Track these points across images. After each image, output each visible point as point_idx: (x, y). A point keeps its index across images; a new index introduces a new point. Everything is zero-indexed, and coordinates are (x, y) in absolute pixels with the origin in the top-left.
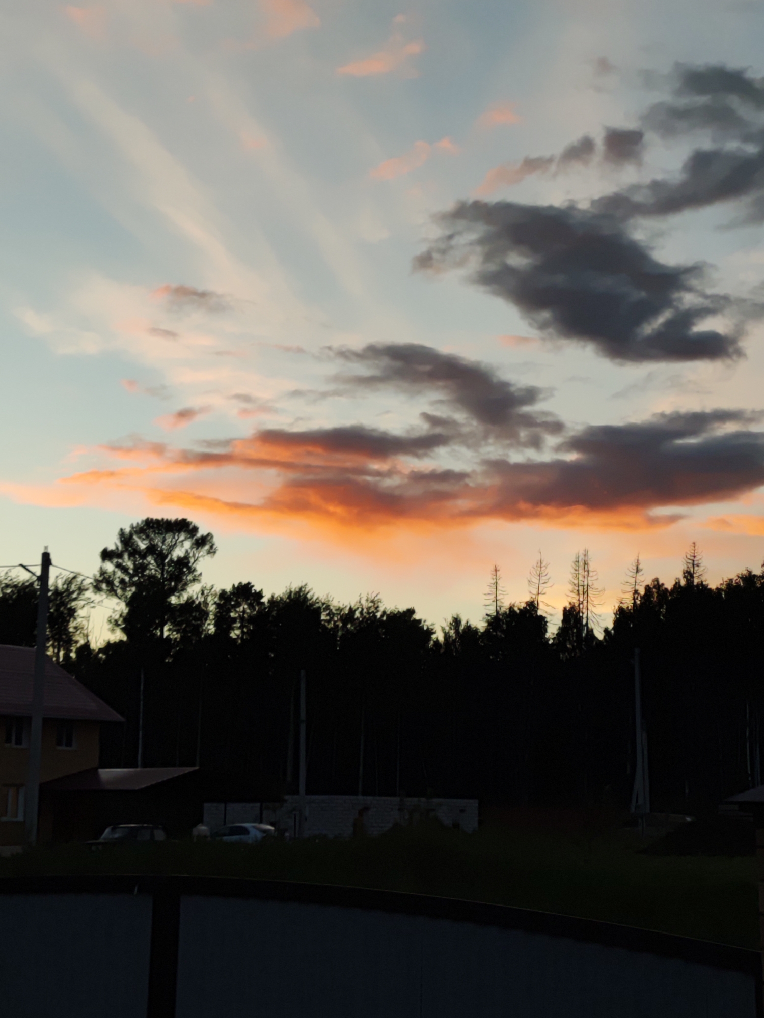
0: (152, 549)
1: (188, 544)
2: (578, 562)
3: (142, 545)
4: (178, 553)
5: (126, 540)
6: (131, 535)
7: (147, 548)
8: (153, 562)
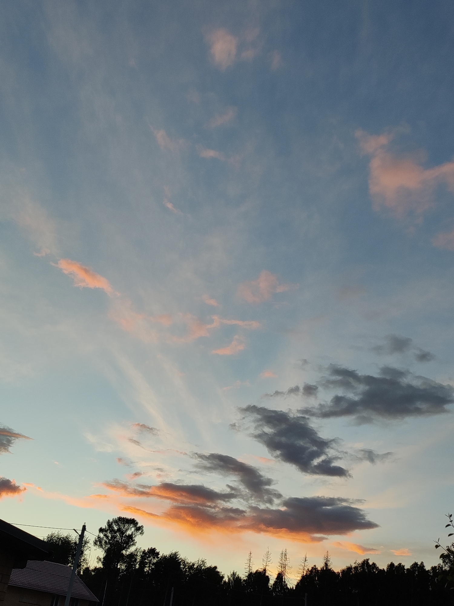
0: (119, 530)
1: (133, 529)
2: (282, 554)
3: (116, 528)
4: (129, 532)
5: (110, 525)
6: (112, 523)
7: (118, 529)
8: (118, 535)
